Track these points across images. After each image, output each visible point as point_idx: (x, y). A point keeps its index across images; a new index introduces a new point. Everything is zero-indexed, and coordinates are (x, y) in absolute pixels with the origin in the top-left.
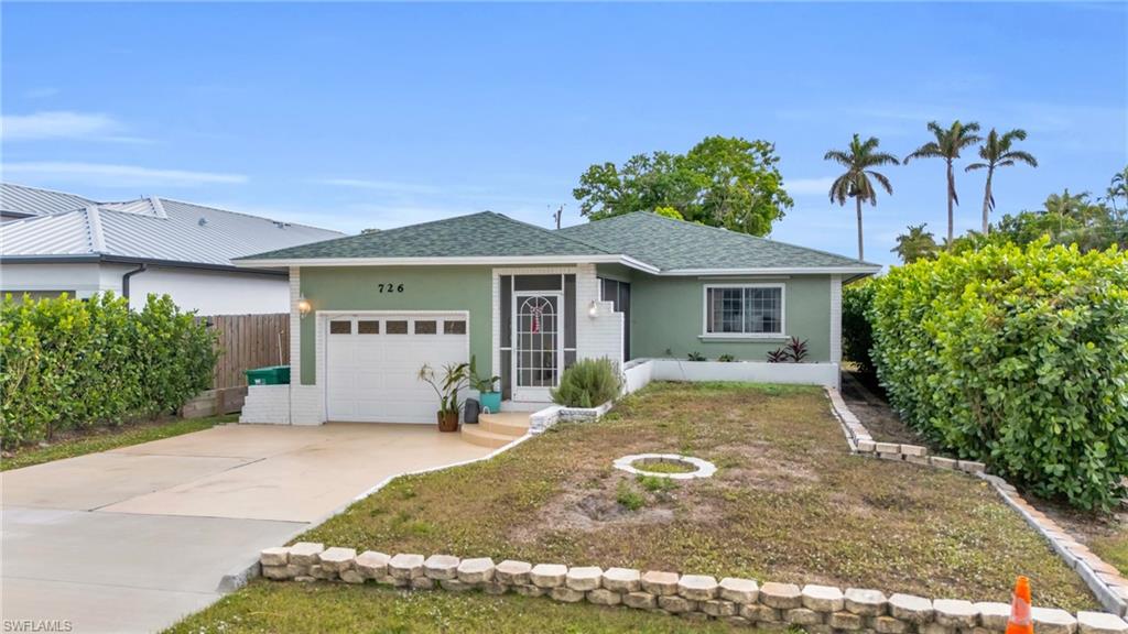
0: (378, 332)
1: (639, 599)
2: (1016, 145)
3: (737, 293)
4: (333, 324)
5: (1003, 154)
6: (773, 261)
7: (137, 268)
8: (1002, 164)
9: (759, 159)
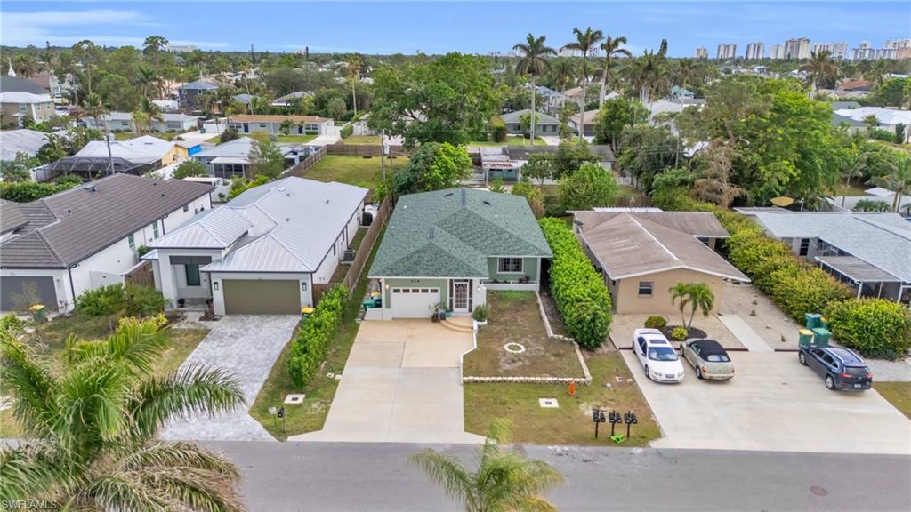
0: (409, 292)
3: (508, 259)
4: (395, 290)
5: (614, 50)
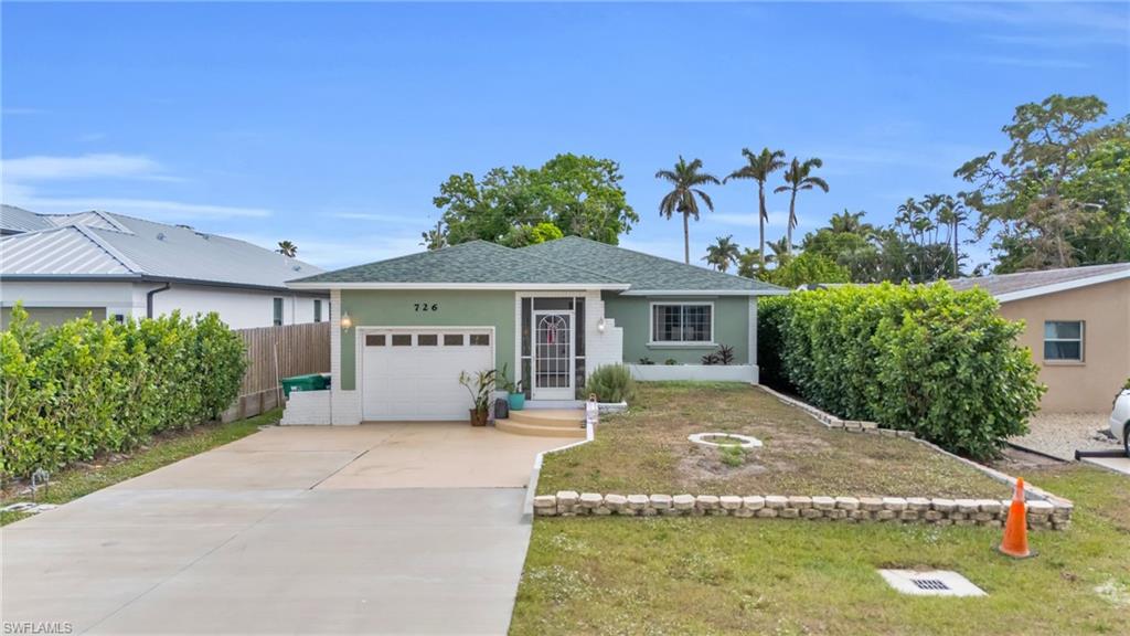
0: (410, 344)
1: (790, 512)
2: (814, 172)
3: (677, 309)
4: (368, 337)
5: (804, 178)
6: (708, 284)
7: (164, 286)
8: (803, 188)
9: (606, 177)
